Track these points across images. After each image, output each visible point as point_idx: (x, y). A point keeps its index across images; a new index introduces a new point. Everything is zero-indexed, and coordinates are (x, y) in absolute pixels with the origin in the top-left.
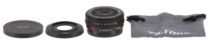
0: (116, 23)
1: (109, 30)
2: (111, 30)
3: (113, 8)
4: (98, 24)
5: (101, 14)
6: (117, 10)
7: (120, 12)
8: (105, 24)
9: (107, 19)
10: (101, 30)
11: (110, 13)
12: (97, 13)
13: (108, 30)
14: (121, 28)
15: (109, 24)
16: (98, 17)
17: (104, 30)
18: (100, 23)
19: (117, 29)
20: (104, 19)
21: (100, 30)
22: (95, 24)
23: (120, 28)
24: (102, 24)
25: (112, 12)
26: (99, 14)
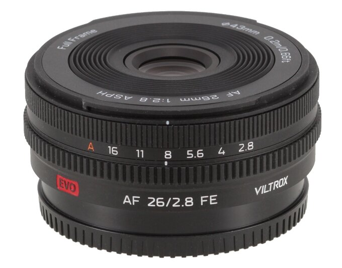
0: (251, 145)
1: (197, 201)
2: (212, 200)
3: (243, 28)
4: (113, 151)
5: (144, 73)
6: (269, 39)
7: (285, 56)
8: (168, 154)
9: (181, 117)
10: (135, 200)
11: (215, 68)
12: (115, 61)
13: (189, 202)
14: (291, 183)
15: (200, 154)
16: (118, 96)
17: (156, 202)
18: (127, 145)
19: (263, 190)
20: (157, 117)
21: (126, 200)
22: (91, 147)
23: (280, 183)
24: (140, 153)
25: (229, 60)
26: (130, 70)
